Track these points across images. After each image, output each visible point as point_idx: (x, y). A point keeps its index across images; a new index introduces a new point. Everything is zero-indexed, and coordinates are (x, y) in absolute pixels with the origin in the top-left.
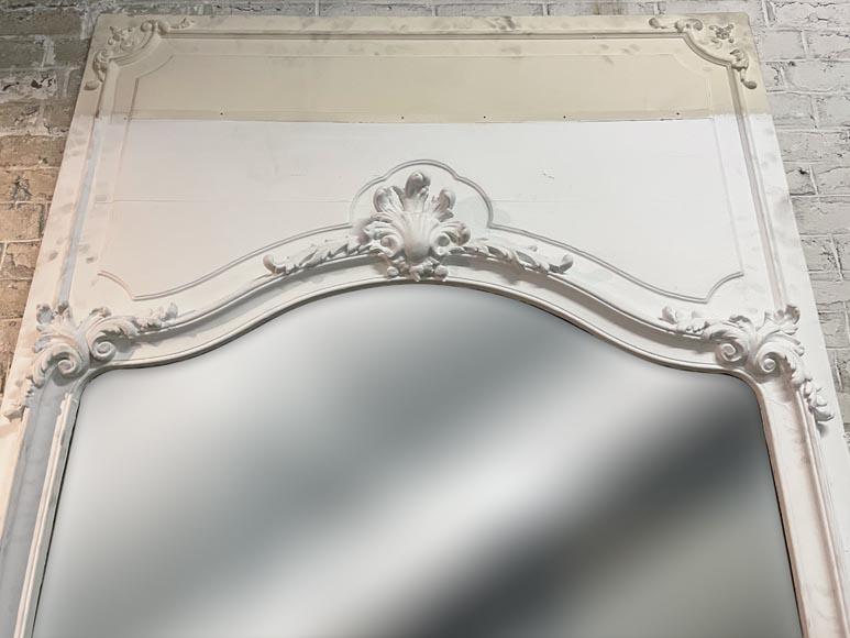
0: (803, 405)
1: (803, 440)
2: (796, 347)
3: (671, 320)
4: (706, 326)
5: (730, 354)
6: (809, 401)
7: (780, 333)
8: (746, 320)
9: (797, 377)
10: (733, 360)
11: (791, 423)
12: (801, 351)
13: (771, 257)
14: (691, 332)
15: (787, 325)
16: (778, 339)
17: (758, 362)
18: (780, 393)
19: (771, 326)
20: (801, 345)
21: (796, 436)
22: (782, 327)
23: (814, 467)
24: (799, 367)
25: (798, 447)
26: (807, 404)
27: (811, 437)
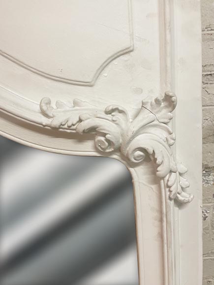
0: (165, 193)
1: (161, 220)
2: (169, 137)
3: (46, 115)
4: (80, 121)
5: (103, 147)
6: (170, 191)
7: (156, 122)
8: (121, 112)
9: (161, 170)
10: (108, 151)
11: (154, 203)
12: (172, 142)
13: (166, 25)
14: (66, 126)
15: (163, 113)
16: (152, 130)
17: (128, 154)
18: (148, 176)
19: (146, 116)
20: (173, 135)
21: (156, 214)
22: (158, 115)
23: (165, 246)
24: (166, 160)
25: (157, 223)
26: (168, 193)
27: (167, 221)
